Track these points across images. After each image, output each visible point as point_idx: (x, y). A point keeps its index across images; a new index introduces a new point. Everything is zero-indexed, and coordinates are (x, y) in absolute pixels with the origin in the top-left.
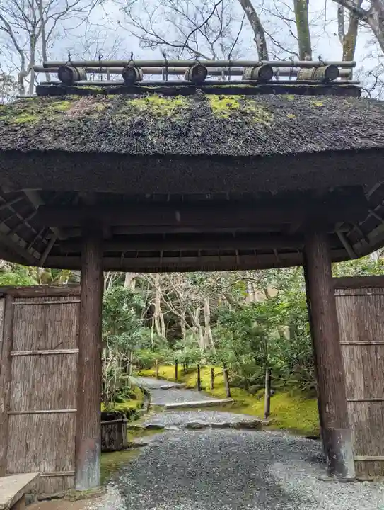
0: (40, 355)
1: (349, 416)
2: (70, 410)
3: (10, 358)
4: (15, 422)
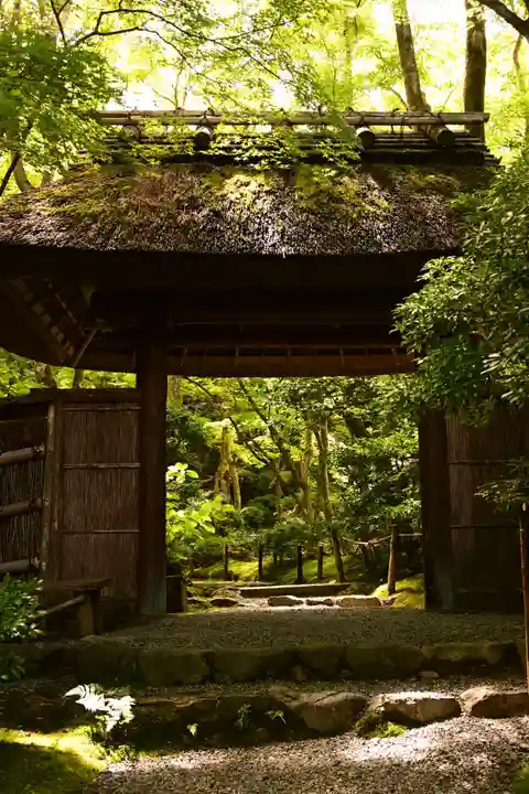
0: (96, 468)
2: (131, 531)
3: (63, 470)
4: (71, 542)
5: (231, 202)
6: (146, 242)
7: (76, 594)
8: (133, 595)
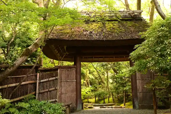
0: (68, 81)
2: (75, 93)
3: (61, 82)
4: (63, 96)
5: (94, 30)
6: (78, 38)
7: (66, 106)
8: (75, 106)
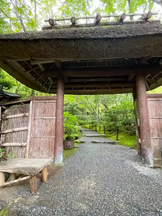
0: (44, 119)
1: (152, 144)
2: (53, 137)
3: (34, 119)
4: (36, 140)
8: (53, 157)
